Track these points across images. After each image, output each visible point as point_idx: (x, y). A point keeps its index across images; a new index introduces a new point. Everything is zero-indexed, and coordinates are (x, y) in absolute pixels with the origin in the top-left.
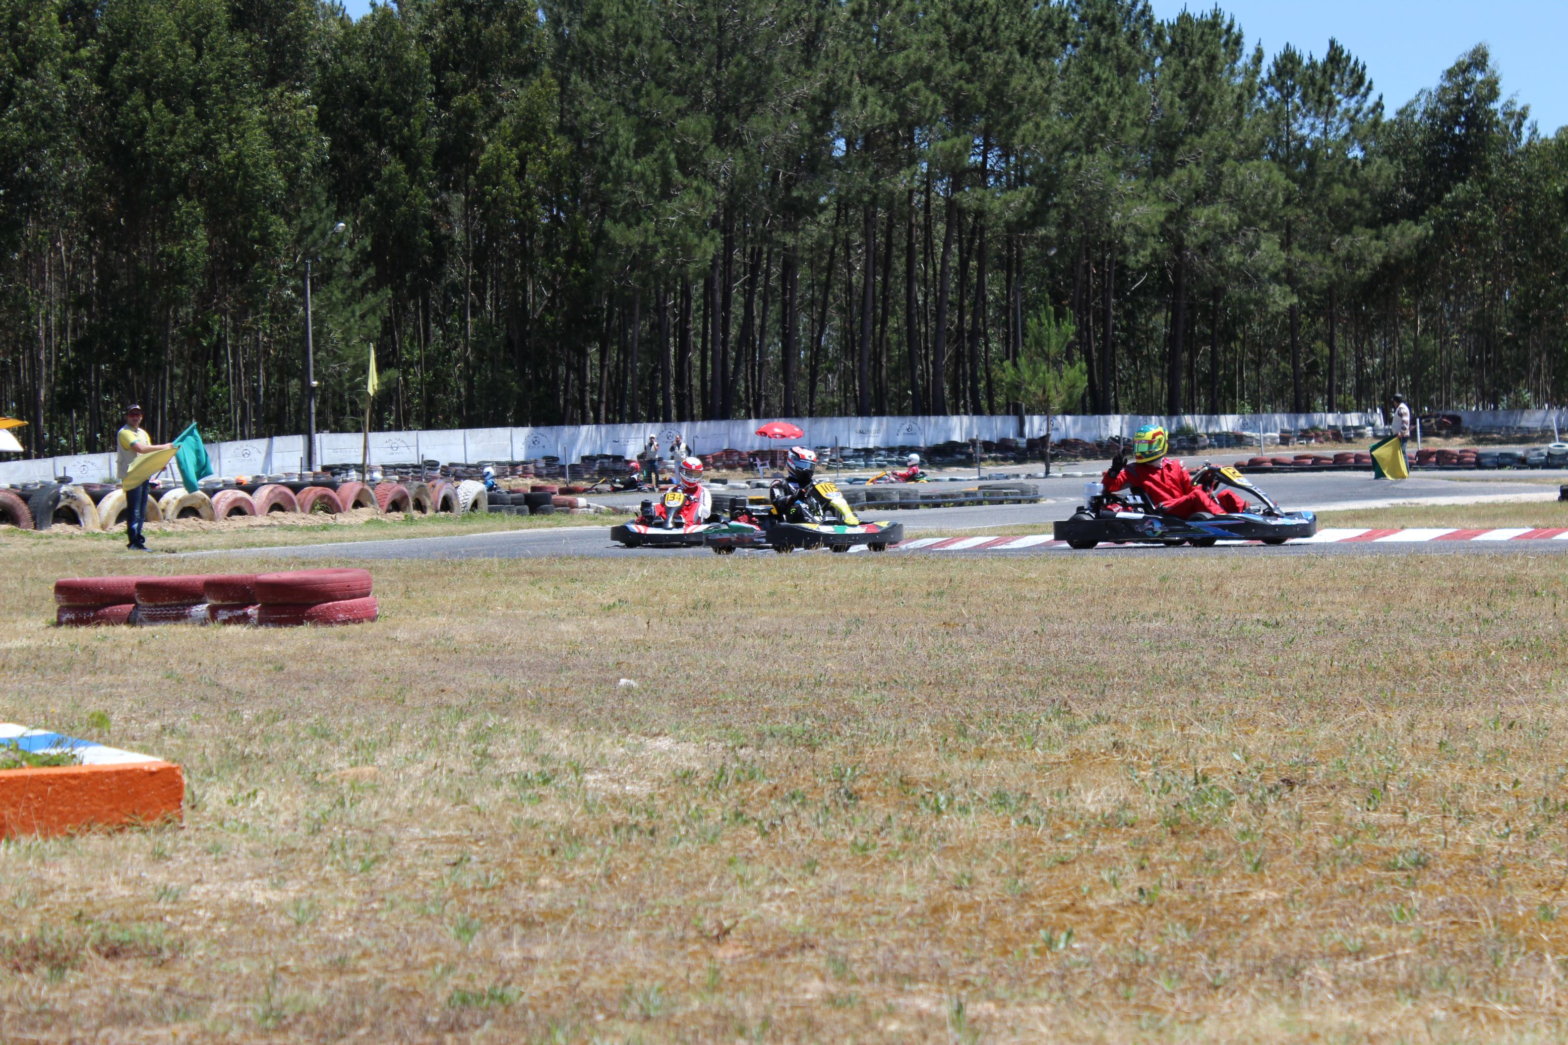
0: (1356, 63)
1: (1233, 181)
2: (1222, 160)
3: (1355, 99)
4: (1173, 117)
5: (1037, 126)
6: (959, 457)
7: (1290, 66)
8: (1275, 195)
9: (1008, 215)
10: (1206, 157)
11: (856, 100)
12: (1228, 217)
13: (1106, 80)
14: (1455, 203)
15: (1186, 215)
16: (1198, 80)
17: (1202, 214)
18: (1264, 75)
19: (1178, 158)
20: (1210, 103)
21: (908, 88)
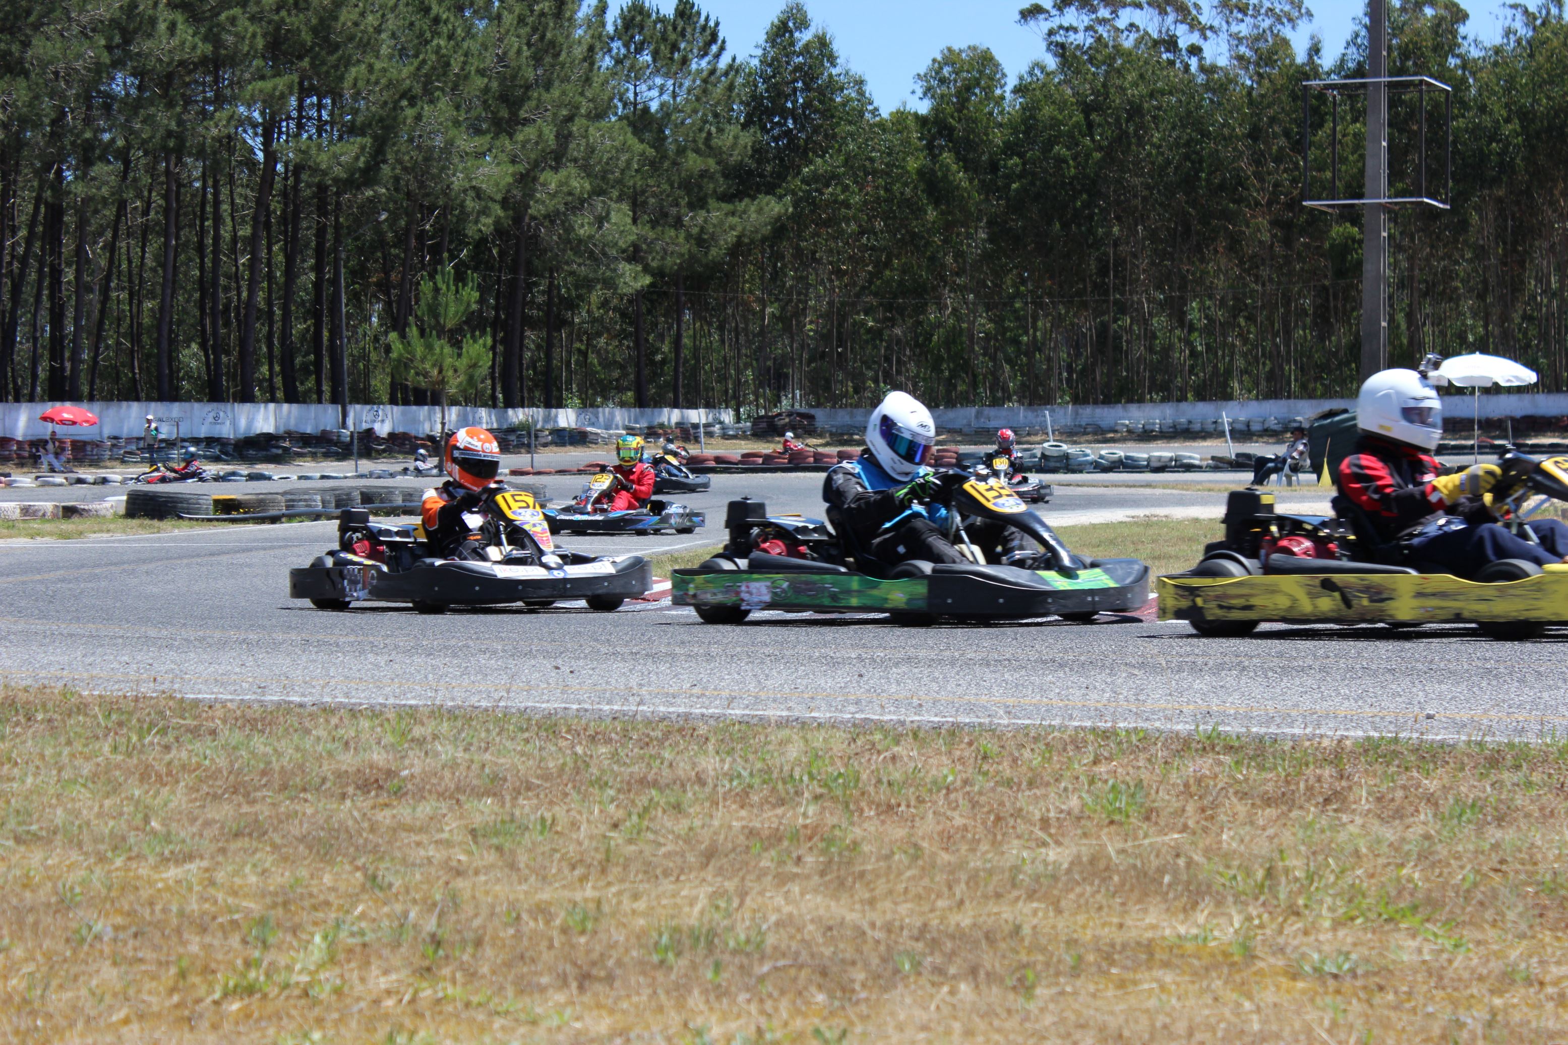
0: (707, 19)
1: (583, 142)
2: (570, 119)
3: (707, 59)
4: (520, 68)
5: (371, 68)
6: (275, 451)
7: (638, 18)
8: (629, 163)
9: (338, 171)
10: (555, 114)
11: (162, 27)
12: (579, 184)
13: (446, 22)
14: (815, 178)
15: (535, 179)
16: (546, 28)
17: (551, 180)
18: (610, 28)
19: (523, 114)
20: (558, 55)
21: (223, 17)
